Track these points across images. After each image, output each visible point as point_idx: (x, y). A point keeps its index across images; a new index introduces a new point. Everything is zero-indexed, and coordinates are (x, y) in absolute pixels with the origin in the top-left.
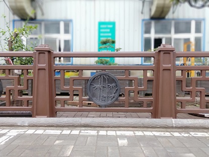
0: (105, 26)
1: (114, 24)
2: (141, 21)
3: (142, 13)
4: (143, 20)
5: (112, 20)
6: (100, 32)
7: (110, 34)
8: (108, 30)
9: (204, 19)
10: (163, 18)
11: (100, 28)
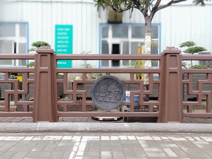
0: (62, 29)
1: (71, 27)
2: (98, 25)
3: (99, 17)
4: (101, 24)
5: (69, 24)
6: (57, 36)
7: (67, 38)
8: (66, 34)
9: (160, 24)
10: (120, 22)
11: (57, 32)
